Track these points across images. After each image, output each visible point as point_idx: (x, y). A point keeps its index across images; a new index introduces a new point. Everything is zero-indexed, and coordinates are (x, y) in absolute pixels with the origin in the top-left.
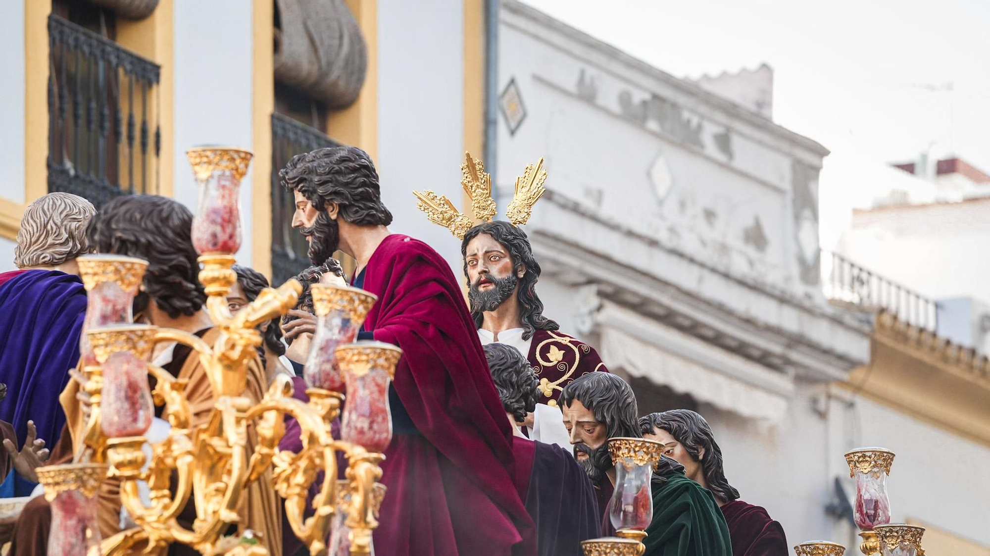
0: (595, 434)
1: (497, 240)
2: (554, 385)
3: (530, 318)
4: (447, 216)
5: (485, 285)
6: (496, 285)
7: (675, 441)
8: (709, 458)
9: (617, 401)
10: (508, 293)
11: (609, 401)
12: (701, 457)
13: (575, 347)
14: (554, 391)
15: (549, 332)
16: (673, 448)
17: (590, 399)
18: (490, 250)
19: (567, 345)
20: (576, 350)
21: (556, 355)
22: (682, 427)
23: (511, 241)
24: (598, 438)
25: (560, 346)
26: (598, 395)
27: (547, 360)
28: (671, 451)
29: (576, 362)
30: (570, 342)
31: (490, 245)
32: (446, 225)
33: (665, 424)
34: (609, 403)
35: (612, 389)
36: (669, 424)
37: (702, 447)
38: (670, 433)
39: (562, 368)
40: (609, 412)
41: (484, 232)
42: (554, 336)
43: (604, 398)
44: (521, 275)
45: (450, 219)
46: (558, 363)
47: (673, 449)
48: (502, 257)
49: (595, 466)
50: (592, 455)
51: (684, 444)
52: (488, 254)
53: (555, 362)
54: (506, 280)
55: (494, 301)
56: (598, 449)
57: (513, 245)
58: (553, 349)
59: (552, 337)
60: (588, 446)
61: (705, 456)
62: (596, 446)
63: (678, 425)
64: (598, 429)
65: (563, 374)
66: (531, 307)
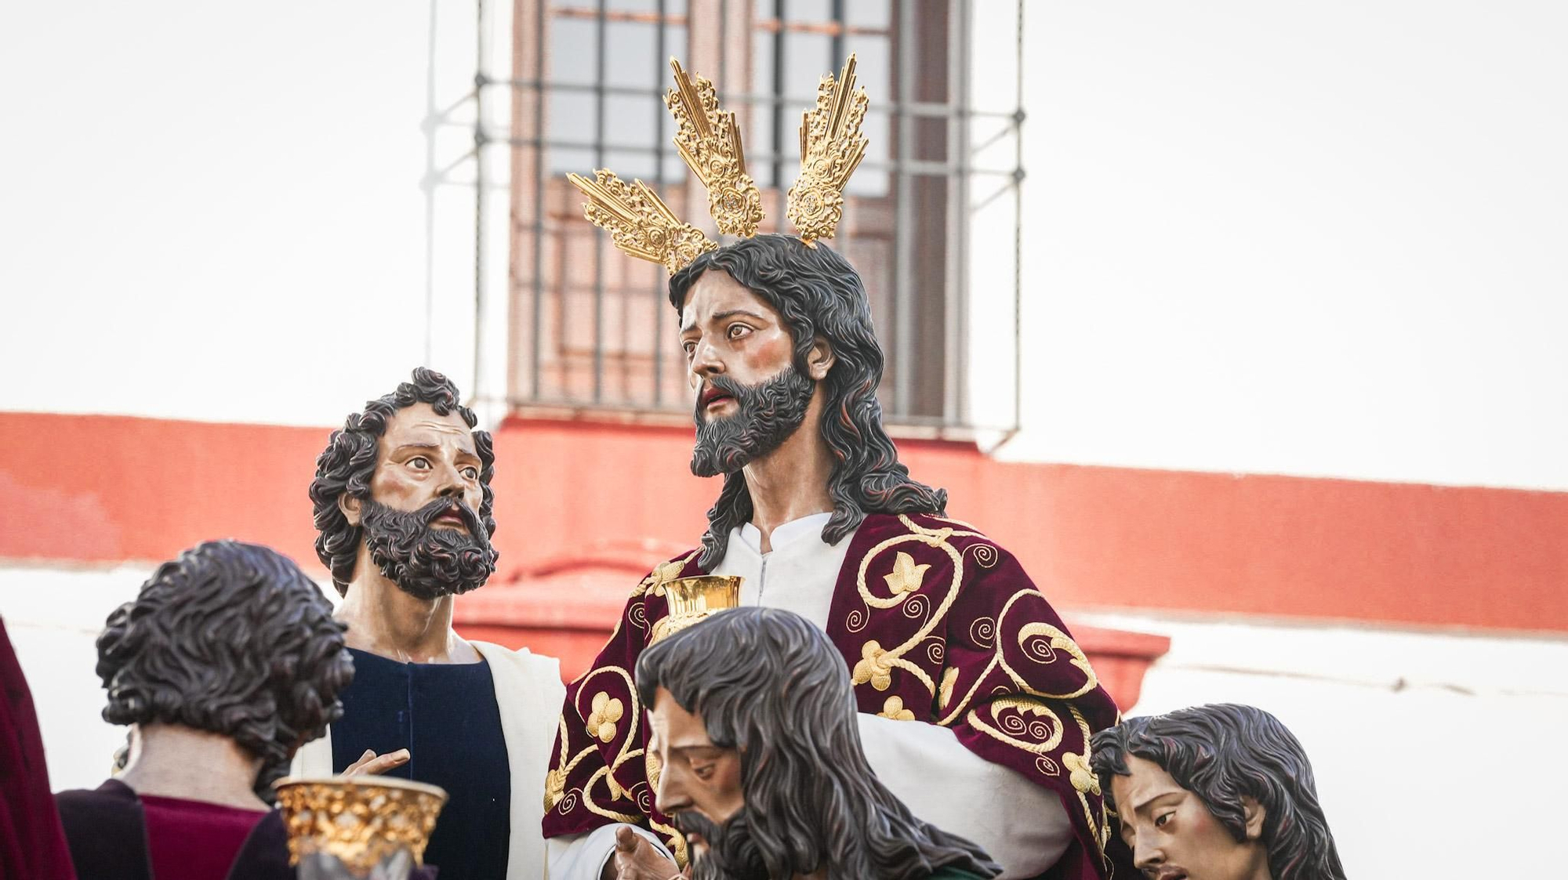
0: (717, 781)
1: (745, 285)
2: (893, 658)
3: (854, 483)
4: (655, 231)
5: (716, 404)
6: (741, 402)
7: (1178, 790)
8: (1280, 829)
9: (769, 683)
10: (777, 422)
11: (746, 686)
12: (1254, 830)
13: (958, 554)
14: (896, 672)
15: (904, 519)
16: (1172, 809)
17: (693, 684)
18: (725, 311)
19: (939, 549)
20: (958, 560)
21: (907, 576)
22: (1194, 749)
23: (780, 282)
24: (727, 792)
25: (919, 552)
26: (716, 669)
27: (883, 591)
28: (1169, 818)
29: (950, 594)
30: (951, 540)
31: (726, 298)
32: (657, 258)
33: (1149, 743)
34: (745, 691)
35: (761, 653)
36: (1161, 745)
37: (1256, 801)
38: (1164, 769)
39: (915, 610)
40: (745, 714)
41: (715, 268)
42: (913, 526)
43: (733, 676)
44: (820, 371)
45: (661, 239)
46: (908, 597)
47: (1174, 812)
48: (757, 328)
49: (727, 871)
50: (715, 839)
51: (1204, 799)
52: (722, 323)
53: (902, 597)
54: (768, 387)
55: (730, 446)
56: (729, 823)
57: (791, 294)
58: (904, 560)
59: (907, 531)
60: (706, 815)
61: (1268, 827)
62: (725, 814)
63: (1189, 747)
64: (724, 765)
65: (917, 625)
66: (856, 456)
